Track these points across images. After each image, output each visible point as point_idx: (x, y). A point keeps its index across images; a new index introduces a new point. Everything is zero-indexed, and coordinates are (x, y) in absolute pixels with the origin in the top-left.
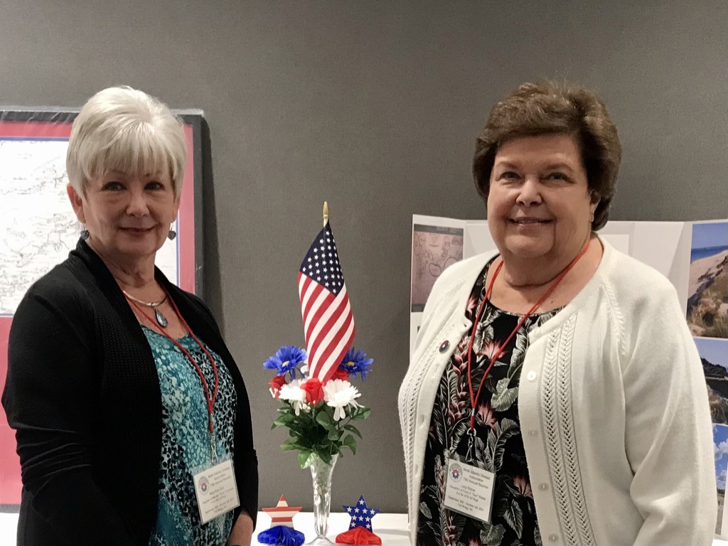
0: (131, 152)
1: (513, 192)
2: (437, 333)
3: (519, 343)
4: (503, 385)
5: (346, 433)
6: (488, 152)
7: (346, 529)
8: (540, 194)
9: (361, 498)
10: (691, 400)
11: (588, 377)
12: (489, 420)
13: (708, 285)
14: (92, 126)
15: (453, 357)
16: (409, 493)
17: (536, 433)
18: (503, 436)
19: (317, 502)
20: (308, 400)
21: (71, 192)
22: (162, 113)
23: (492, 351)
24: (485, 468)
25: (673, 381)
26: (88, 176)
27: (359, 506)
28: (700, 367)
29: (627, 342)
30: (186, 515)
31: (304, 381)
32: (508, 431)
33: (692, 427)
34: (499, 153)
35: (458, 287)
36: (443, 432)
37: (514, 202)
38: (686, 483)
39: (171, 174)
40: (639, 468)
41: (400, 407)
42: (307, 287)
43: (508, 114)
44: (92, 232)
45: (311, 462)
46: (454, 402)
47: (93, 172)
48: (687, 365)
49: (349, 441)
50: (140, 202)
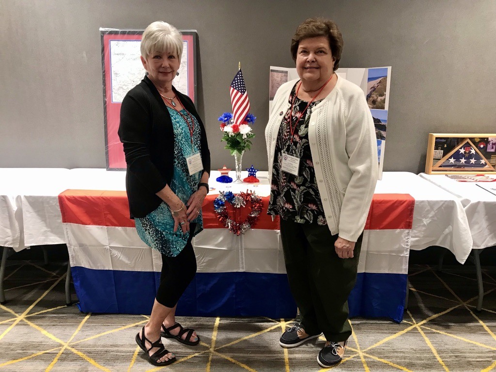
0: (163, 45)
1: (305, 58)
2: (278, 109)
3: (308, 112)
4: (303, 127)
5: (247, 143)
6: (296, 44)
7: (247, 176)
8: (315, 58)
9: (252, 166)
10: (369, 131)
11: (333, 124)
12: (298, 139)
13: (374, 90)
14: (149, 35)
15: (284, 117)
16: (269, 165)
17: (315, 144)
18: (303, 145)
19: (237, 167)
20: (234, 132)
21: (142, 59)
22: (175, 31)
23: (298, 115)
24: (296, 157)
25: (363, 125)
26: (148, 53)
27: (251, 168)
28: (372, 120)
29: (347, 111)
30: (184, 172)
31: (232, 125)
32: (305, 143)
33: (370, 140)
34: (300, 44)
35: (286, 92)
36: (281, 144)
37: (306, 62)
38: (368, 161)
39: (177, 53)
40: (351, 156)
41: (266, 135)
42: (233, 92)
43: (303, 30)
44: (149, 73)
45: (235, 153)
46: (285, 133)
47: (150, 52)
48: (368, 119)
49: (248, 146)
50: (166, 63)
